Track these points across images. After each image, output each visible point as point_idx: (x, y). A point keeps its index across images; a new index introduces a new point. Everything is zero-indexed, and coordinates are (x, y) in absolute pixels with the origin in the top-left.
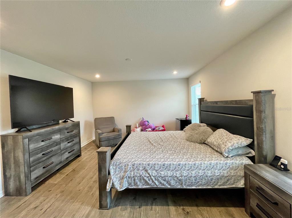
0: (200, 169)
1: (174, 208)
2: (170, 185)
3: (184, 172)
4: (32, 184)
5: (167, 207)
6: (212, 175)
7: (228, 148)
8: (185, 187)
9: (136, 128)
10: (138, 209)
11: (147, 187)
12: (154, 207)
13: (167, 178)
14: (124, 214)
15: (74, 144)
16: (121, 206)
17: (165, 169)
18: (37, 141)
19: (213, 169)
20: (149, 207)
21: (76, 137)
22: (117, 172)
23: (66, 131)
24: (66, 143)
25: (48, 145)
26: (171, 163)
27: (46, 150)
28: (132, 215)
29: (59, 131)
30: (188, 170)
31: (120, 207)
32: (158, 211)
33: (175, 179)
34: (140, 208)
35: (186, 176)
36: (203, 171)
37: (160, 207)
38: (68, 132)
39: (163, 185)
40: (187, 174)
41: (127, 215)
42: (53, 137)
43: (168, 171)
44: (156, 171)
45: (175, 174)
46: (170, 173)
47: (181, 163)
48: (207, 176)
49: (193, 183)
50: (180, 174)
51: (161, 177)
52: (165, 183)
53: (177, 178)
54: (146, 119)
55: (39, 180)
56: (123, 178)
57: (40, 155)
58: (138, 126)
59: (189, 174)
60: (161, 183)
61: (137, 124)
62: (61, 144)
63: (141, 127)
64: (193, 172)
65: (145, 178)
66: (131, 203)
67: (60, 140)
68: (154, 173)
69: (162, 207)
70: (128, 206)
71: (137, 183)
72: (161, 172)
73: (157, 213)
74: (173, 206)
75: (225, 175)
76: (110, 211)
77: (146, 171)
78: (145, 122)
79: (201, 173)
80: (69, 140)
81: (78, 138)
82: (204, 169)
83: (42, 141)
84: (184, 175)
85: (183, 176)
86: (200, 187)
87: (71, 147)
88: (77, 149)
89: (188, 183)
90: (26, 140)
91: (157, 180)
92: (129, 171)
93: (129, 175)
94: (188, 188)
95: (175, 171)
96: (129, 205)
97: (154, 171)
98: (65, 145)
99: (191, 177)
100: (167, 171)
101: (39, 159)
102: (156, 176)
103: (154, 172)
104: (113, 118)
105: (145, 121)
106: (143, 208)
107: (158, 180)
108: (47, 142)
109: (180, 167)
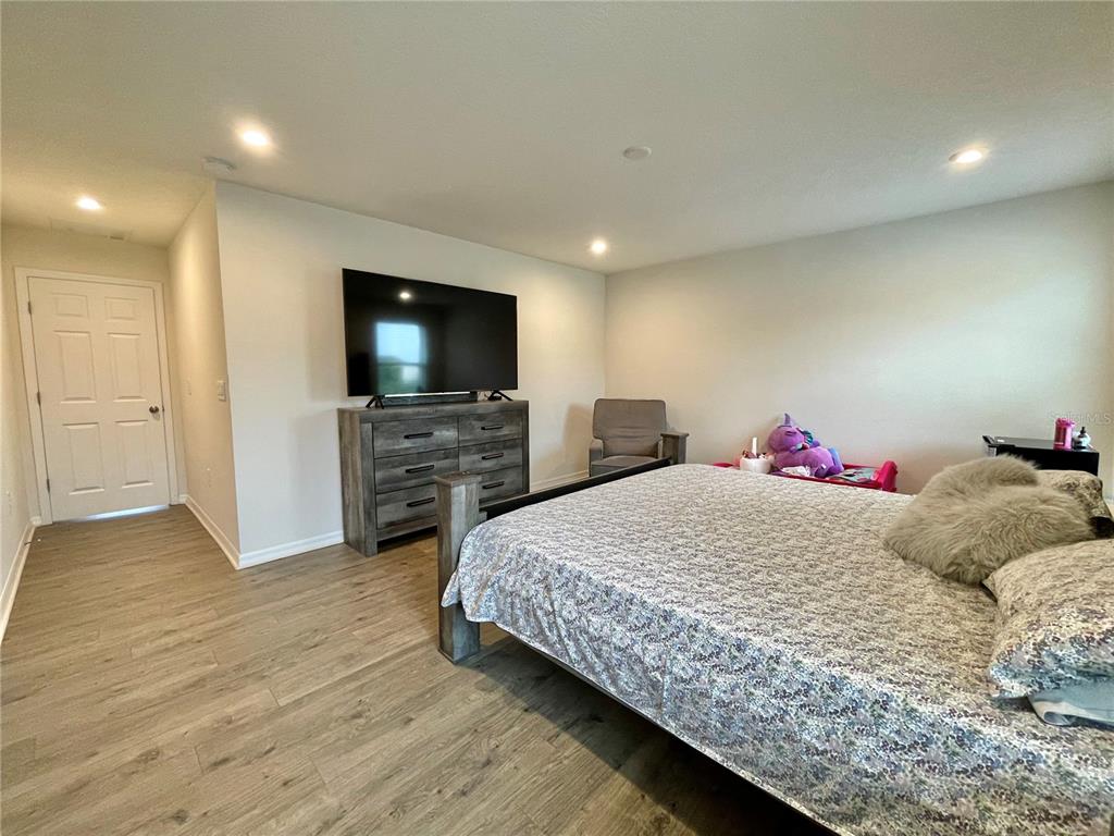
0: (763, 682)
1: (629, 793)
2: (614, 682)
3: (680, 657)
4: (379, 535)
5: (606, 768)
6: (826, 751)
7: (1039, 646)
8: (672, 727)
9: (747, 456)
10: (517, 712)
11: (543, 649)
12: (565, 737)
13: (605, 648)
14: (473, 697)
15: (504, 468)
16: (488, 676)
17: (610, 611)
18: (393, 435)
19: (842, 720)
20: (550, 727)
21: (513, 447)
22: (478, 561)
23: (478, 424)
24: (477, 457)
25: (422, 450)
26: (639, 595)
27: (415, 461)
28: (488, 714)
29: (456, 420)
30: (702, 658)
31: (482, 676)
32: (566, 758)
33: (635, 667)
34: (526, 710)
35: (683, 681)
36: (775, 697)
37: (585, 750)
38: (483, 428)
39: (591, 668)
40: (691, 672)
41: (479, 704)
42: (436, 433)
43: (618, 622)
44: (577, 604)
45: (637, 649)
46: (620, 635)
47: (680, 611)
48: (789, 738)
49: (711, 732)
50: (660, 656)
51: (587, 633)
52: (599, 667)
53: (645, 671)
54: (800, 422)
55: (397, 531)
56: (484, 586)
57: (401, 471)
58: (754, 451)
59: (698, 677)
60: (584, 658)
61: (755, 440)
62: (461, 458)
63: (771, 458)
64: (719, 680)
65: (539, 613)
66: (516, 684)
67: (456, 445)
68: (569, 609)
69: (594, 756)
70: (502, 687)
71: (517, 621)
72: (590, 615)
73: (556, 760)
74: (633, 781)
75: (926, 800)
76: (455, 670)
77: (548, 589)
78: (789, 434)
79: (761, 702)
80: (487, 451)
81: (520, 450)
82: (785, 695)
83: (407, 437)
84: (675, 670)
85: (671, 673)
86: (745, 774)
87: (492, 472)
88: (512, 483)
89: (687, 715)
90: (366, 425)
91: (574, 641)
92: (506, 570)
93: (502, 583)
94: (685, 739)
95: (642, 634)
96: (507, 684)
97: (570, 602)
98: (474, 462)
99: (705, 695)
100: (614, 623)
101: (398, 479)
102: (572, 622)
103: (568, 603)
104: (661, 404)
105: (793, 429)
106: (535, 717)
107: (576, 641)
108: (420, 441)
109: (670, 630)
